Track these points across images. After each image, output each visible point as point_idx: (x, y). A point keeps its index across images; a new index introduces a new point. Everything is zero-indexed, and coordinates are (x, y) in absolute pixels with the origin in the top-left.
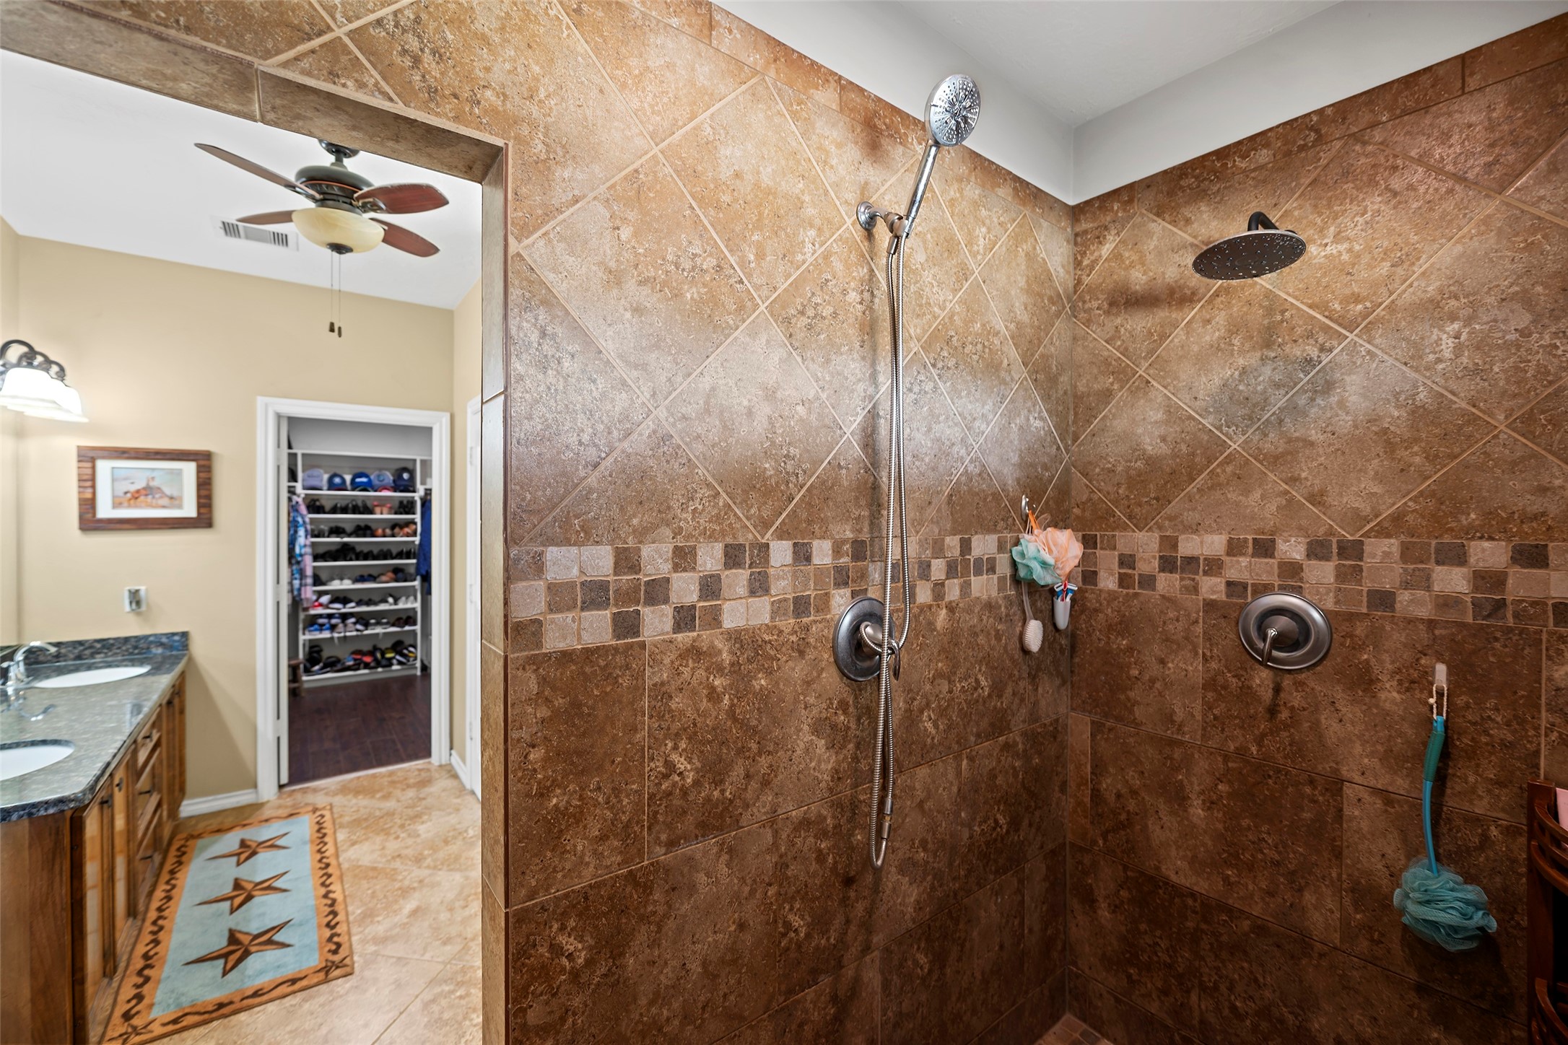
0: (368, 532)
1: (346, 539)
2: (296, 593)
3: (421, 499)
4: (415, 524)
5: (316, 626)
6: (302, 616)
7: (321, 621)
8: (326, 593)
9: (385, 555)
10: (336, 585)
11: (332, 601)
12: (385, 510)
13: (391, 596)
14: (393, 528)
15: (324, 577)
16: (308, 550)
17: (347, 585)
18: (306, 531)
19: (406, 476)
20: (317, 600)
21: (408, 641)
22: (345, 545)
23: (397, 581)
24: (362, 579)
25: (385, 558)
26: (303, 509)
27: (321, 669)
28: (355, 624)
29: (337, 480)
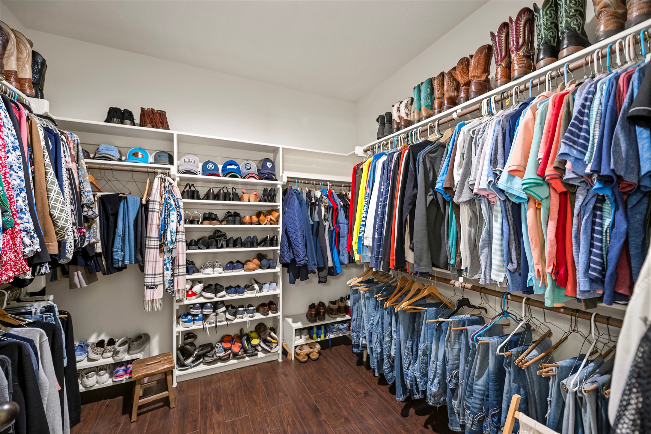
0: (238, 219)
1: (218, 226)
2: (167, 285)
3: (283, 186)
4: (277, 211)
5: (190, 317)
6: (176, 306)
7: (193, 312)
8: (200, 281)
9: (252, 242)
10: (208, 273)
11: (205, 289)
12: (252, 197)
13: (257, 282)
14: (259, 214)
15: (198, 263)
16: (182, 237)
17: (219, 272)
18: (179, 215)
19: (269, 165)
20: (191, 289)
21: (269, 325)
22: (217, 231)
23: (261, 267)
24: (231, 266)
25: (252, 246)
26: (177, 192)
27: (193, 362)
28: (224, 312)
29: (210, 166)
